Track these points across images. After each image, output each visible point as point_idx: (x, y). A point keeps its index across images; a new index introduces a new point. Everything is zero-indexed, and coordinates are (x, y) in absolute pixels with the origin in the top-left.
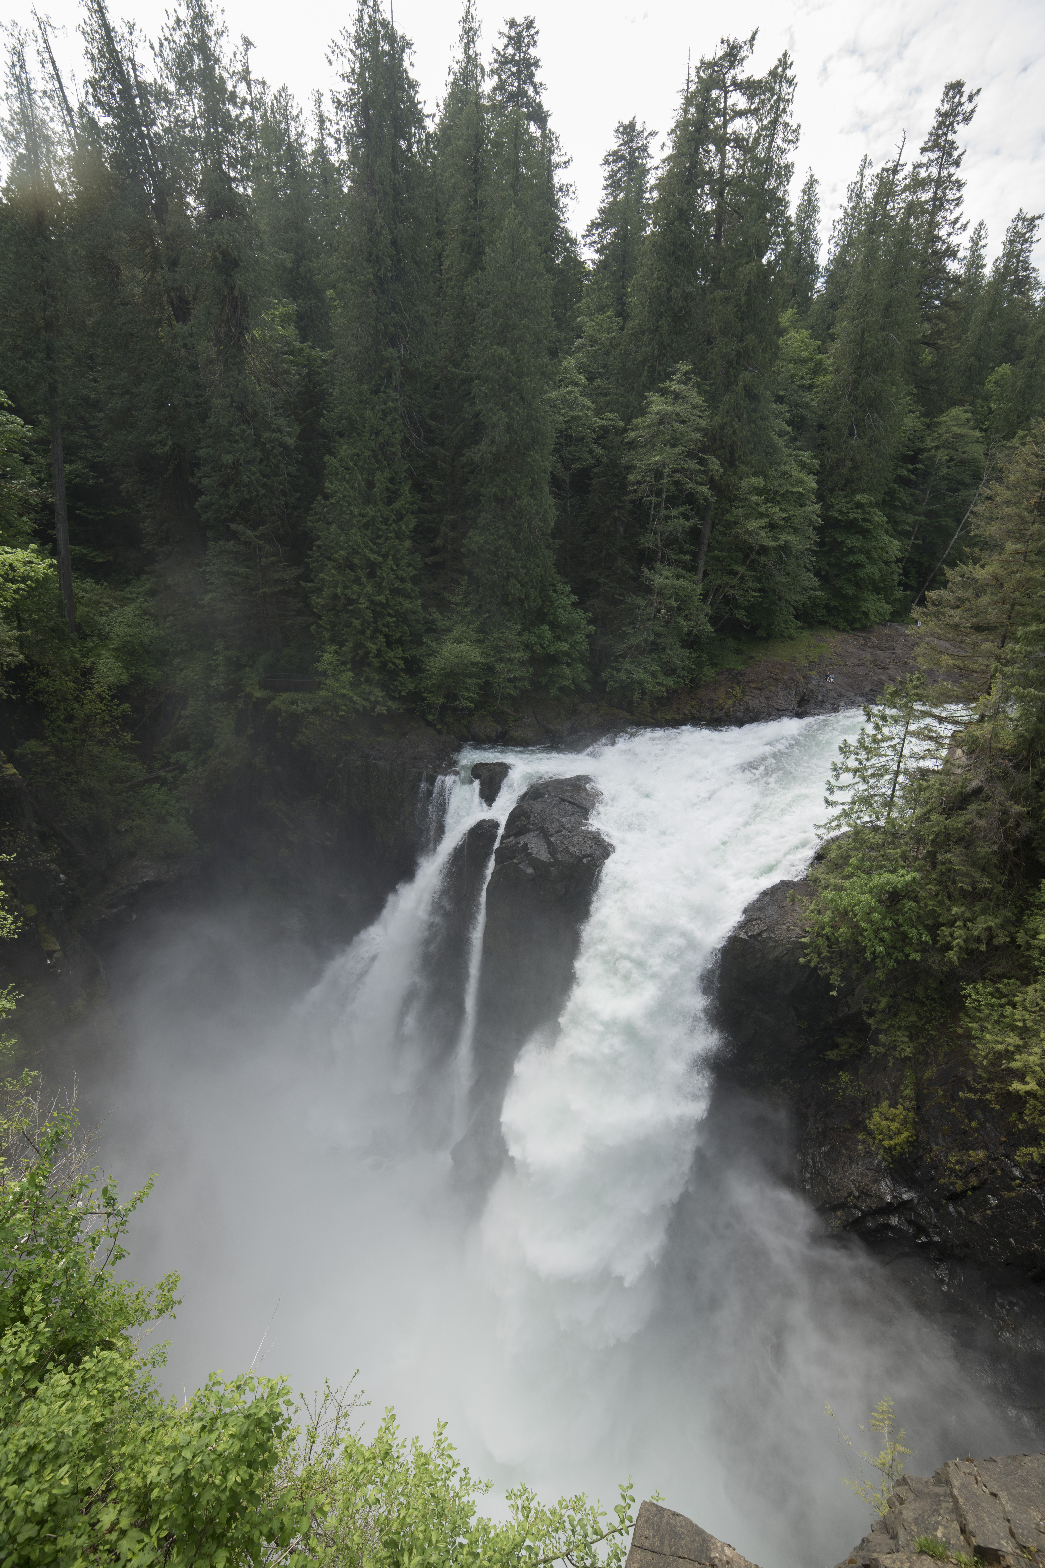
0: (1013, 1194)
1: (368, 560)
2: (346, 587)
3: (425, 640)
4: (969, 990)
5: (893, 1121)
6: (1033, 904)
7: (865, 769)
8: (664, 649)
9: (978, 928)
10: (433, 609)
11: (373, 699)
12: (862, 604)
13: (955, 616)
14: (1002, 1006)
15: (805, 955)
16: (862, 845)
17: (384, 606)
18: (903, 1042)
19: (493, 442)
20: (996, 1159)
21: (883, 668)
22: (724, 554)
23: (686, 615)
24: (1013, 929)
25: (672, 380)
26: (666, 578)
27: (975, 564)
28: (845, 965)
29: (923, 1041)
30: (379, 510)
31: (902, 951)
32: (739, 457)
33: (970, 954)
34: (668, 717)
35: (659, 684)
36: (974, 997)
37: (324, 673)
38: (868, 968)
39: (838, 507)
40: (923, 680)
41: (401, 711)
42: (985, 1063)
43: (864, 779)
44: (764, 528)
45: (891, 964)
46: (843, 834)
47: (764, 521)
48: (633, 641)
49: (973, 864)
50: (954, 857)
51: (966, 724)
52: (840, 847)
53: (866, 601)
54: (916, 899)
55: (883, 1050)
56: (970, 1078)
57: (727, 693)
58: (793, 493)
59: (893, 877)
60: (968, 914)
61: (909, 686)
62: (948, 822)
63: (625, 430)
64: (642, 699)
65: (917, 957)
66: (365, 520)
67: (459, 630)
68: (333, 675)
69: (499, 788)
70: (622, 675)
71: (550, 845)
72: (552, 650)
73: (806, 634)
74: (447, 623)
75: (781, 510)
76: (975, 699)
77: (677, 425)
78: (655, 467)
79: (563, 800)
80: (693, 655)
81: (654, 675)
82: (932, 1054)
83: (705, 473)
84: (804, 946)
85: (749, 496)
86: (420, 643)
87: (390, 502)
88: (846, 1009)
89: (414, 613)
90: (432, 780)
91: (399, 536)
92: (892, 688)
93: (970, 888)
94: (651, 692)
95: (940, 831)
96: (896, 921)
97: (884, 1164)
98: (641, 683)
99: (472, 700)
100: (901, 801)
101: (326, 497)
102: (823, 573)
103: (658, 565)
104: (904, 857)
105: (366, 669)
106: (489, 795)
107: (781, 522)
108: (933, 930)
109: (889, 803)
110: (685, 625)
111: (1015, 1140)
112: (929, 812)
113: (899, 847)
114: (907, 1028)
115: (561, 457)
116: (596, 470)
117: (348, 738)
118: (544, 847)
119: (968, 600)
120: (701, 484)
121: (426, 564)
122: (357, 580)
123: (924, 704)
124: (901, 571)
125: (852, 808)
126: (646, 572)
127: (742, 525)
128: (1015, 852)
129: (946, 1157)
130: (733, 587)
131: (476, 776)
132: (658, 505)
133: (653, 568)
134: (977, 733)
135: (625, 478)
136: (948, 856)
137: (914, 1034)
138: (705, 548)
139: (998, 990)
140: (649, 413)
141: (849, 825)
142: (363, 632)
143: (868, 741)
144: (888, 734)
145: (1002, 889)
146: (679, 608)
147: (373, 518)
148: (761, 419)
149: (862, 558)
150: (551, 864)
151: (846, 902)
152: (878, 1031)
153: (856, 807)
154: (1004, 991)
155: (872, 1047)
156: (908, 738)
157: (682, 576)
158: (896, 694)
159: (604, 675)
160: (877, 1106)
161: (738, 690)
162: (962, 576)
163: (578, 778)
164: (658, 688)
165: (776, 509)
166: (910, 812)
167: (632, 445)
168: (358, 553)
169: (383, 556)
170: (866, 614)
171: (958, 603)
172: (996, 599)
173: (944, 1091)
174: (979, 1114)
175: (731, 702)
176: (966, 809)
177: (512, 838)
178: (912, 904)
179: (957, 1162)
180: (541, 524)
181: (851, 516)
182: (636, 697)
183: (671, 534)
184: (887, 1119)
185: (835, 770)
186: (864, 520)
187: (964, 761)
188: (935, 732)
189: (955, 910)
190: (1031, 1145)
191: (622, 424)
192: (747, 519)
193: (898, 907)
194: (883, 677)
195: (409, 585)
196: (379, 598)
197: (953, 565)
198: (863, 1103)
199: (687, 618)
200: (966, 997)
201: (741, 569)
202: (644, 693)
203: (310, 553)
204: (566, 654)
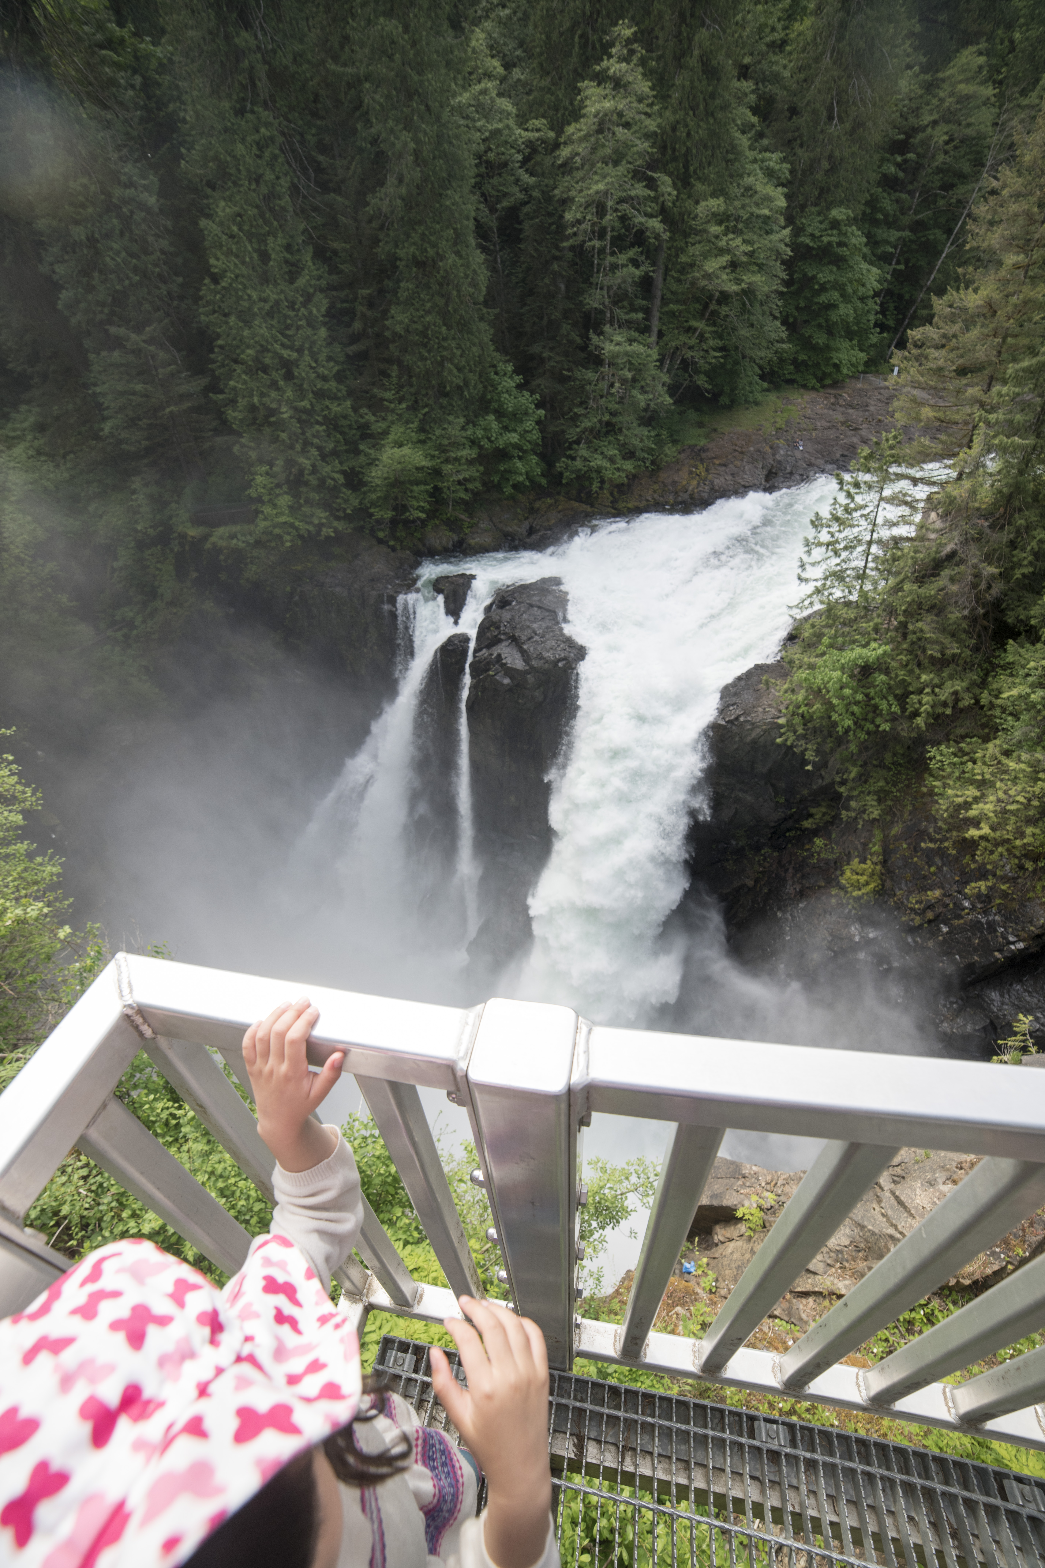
0: (962, 921)
1: (281, 357)
2: (262, 395)
3: (361, 447)
4: (933, 752)
5: (862, 874)
6: (998, 666)
7: (837, 542)
8: (620, 430)
9: (944, 694)
10: (364, 410)
11: (316, 522)
12: (833, 354)
13: (938, 357)
14: (962, 763)
15: (781, 735)
16: (834, 621)
17: (309, 412)
18: (872, 806)
19: (401, 180)
20: (950, 895)
21: (855, 429)
22: (681, 307)
23: (642, 387)
24: (977, 691)
25: (610, 56)
26: (618, 344)
27: (967, 288)
28: (819, 740)
29: (889, 803)
30: (282, 291)
31: (873, 722)
32: (695, 172)
33: (937, 720)
34: (630, 505)
35: (618, 469)
36: (938, 758)
37: (259, 500)
38: (841, 741)
39: (809, 230)
40: (900, 438)
41: (349, 531)
42: (945, 815)
43: (837, 553)
44: (724, 268)
45: (863, 736)
46: (815, 612)
47: (725, 259)
48: (586, 424)
49: (944, 630)
50: (926, 626)
51: (942, 484)
52: (813, 626)
53: (838, 350)
54: (887, 672)
55: (853, 814)
56: (931, 830)
57: (691, 472)
58: (758, 216)
59: (865, 652)
60: (936, 681)
61: (884, 445)
62: (920, 591)
63: (557, 146)
64: (601, 488)
65: (886, 727)
66: (267, 307)
67: (397, 431)
68: (270, 501)
69: (465, 599)
70: (578, 463)
71: (523, 652)
72: (501, 443)
73: (772, 397)
74: (382, 425)
75: (744, 241)
76: (955, 455)
77: (620, 132)
78: (596, 198)
79: (531, 606)
80: (653, 434)
81: (612, 460)
82: (898, 813)
83: (655, 199)
84: (781, 726)
85: (707, 227)
86: (357, 452)
87: (292, 278)
88: (820, 781)
89: (345, 417)
90: (393, 601)
91: (311, 324)
92: (866, 451)
93: (939, 655)
94: (610, 479)
95: (913, 600)
96: (867, 695)
97: (853, 912)
98: (599, 471)
99: (422, 509)
100: (874, 573)
101: (215, 279)
102: (791, 320)
103: (607, 328)
104: (876, 630)
105: (303, 489)
106: (454, 609)
107: (744, 259)
108: (902, 699)
109: (862, 576)
110: (641, 399)
111: (967, 878)
112: (902, 581)
113: (872, 620)
114: (876, 793)
115: (483, 195)
116: (527, 209)
117: (299, 568)
118: (518, 656)
119: (955, 336)
120: (651, 216)
121: (348, 356)
122: (274, 384)
123: (899, 465)
124: (878, 308)
125: (824, 585)
126: (595, 339)
127: (700, 267)
128: (985, 615)
129: (908, 899)
130: (691, 348)
131: (439, 591)
132: (602, 251)
133: (601, 333)
134: (955, 493)
135: (562, 217)
136: (920, 625)
137: (882, 797)
138: (658, 302)
139: (961, 750)
140: (584, 116)
141: (822, 602)
142: (292, 447)
143: (840, 513)
144: (862, 503)
145: (969, 653)
146: (634, 380)
147: (277, 303)
148: (721, 108)
149: (835, 295)
150: (526, 672)
151: (818, 681)
152: (849, 798)
153: (828, 583)
154: (967, 750)
155: (844, 812)
156: (883, 504)
157: (635, 340)
158: (870, 457)
159: (559, 466)
160: (848, 864)
161: (701, 469)
162: (951, 306)
163: (544, 581)
164: (617, 474)
165: (738, 242)
166: (882, 583)
167: (567, 168)
168: (268, 351)
169: (297, 351)
170: (837, 367)
171: (944, 341)
172: (986, 331)
173: (909, 844)
174: (938, 861)
175: (695, 482)
176: (939, 575)
177: (484, 651)
178: (883, 677)
179: (917, 902)
180: (471, 290)
181: (825, 239)
182: (595, 486)
183: (619, 288)
184: (857, 874)
185: (807, 545)
186: (840, 244)
187: (939, 525)
188: (910, 496)
189: (924, 677)
190: (980, 880)
191: (552, 134)
192: (705, 258)
193: (870, 680)
194: (855, 440)
195: (333, 384)
196: (303, 404)
197: (941, 292)
198: (835, 863)
199: (643, 390)
200: (930, 759)
201: (700, 325)
202: (602, 482)
203: (212, 356)
204: (517, 446)
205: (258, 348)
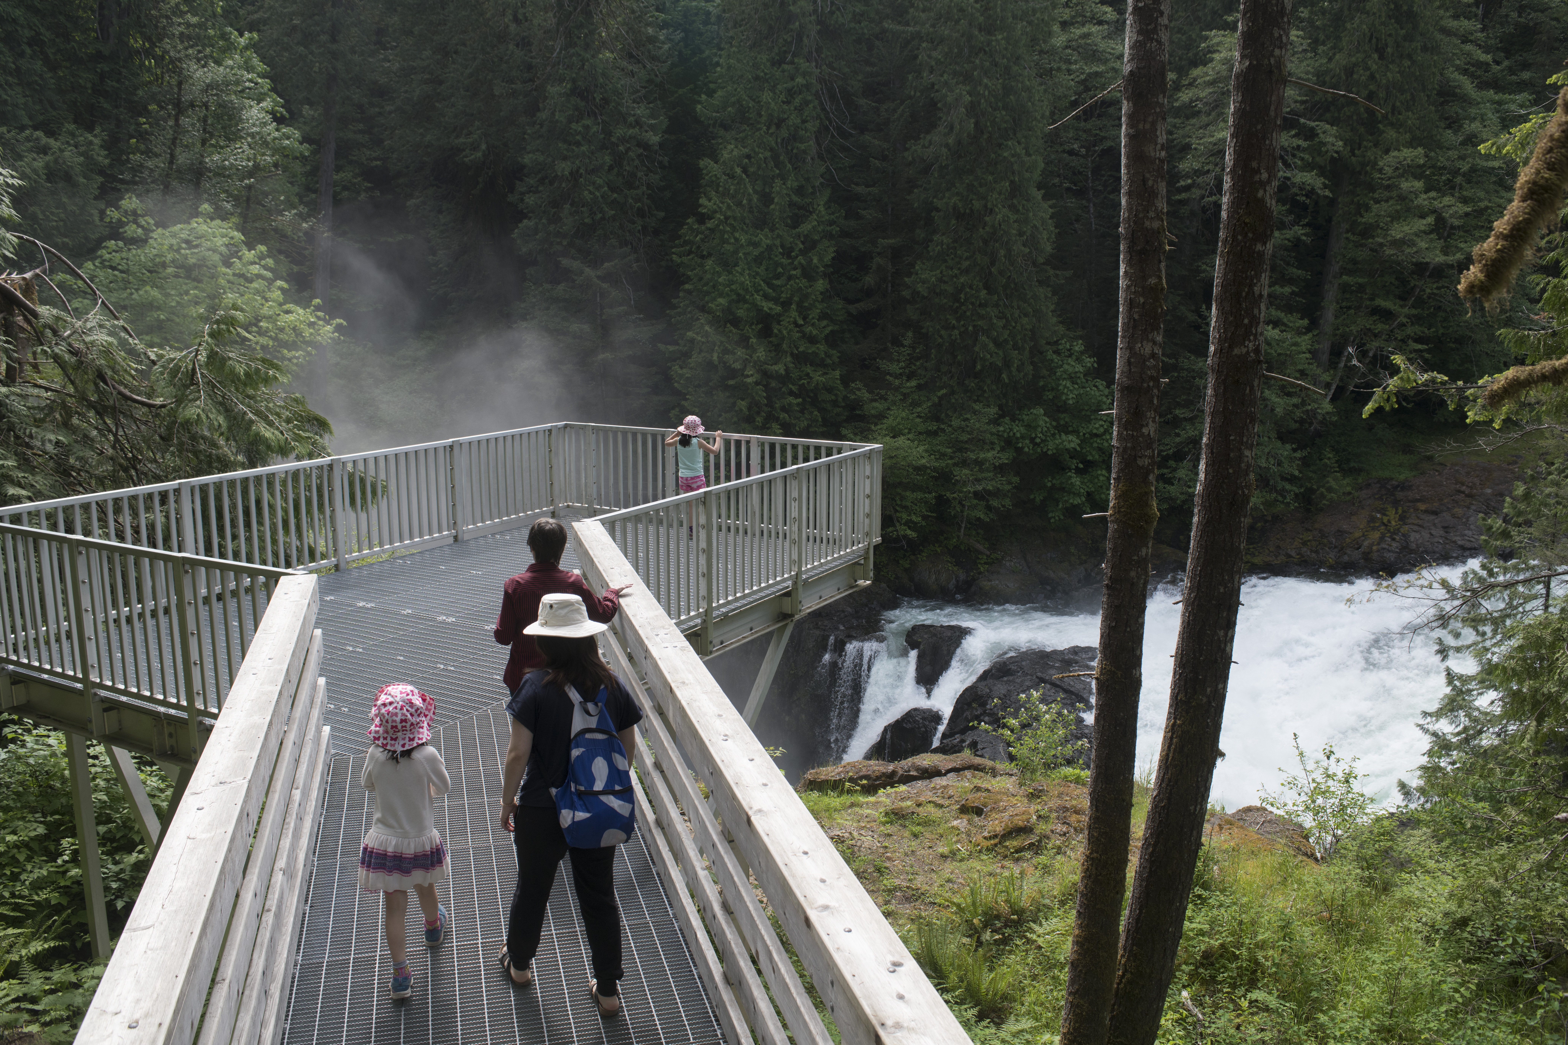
1: (760, 310)
10: (857, 385)
17: (782, 379)
19: (950, 130)
47: (1425, 222)
57: (1373, 519)
66: (756, 252)
85: (1398, 181)
90: (840, 648)
91: (808, 274)
106: (929, 675)
121: (850, 314)
122: (743, 341)
127: (1386, 231)
131: (913, 645)
148: (1425, 49)
161: (1392, 515)
167: (1184, 112)
169: (782, 304)
175: (1377, 535)
177: (956, 736)
180: (1029, 250)
192: (1393, 220)
196: (776, 368)
204: (1073, 454)
205: (734, 297)
